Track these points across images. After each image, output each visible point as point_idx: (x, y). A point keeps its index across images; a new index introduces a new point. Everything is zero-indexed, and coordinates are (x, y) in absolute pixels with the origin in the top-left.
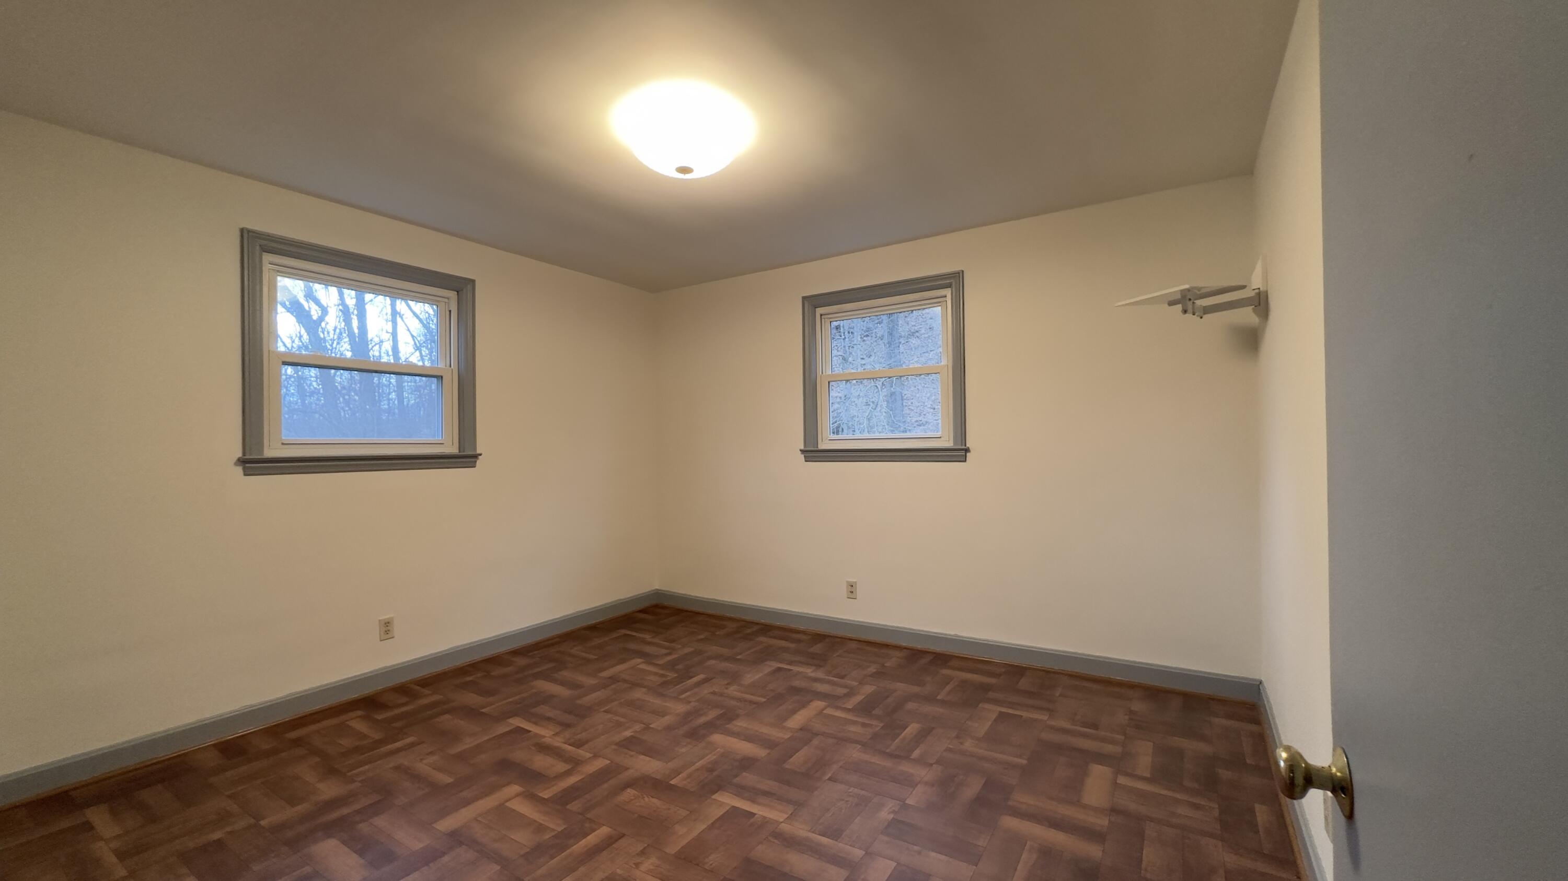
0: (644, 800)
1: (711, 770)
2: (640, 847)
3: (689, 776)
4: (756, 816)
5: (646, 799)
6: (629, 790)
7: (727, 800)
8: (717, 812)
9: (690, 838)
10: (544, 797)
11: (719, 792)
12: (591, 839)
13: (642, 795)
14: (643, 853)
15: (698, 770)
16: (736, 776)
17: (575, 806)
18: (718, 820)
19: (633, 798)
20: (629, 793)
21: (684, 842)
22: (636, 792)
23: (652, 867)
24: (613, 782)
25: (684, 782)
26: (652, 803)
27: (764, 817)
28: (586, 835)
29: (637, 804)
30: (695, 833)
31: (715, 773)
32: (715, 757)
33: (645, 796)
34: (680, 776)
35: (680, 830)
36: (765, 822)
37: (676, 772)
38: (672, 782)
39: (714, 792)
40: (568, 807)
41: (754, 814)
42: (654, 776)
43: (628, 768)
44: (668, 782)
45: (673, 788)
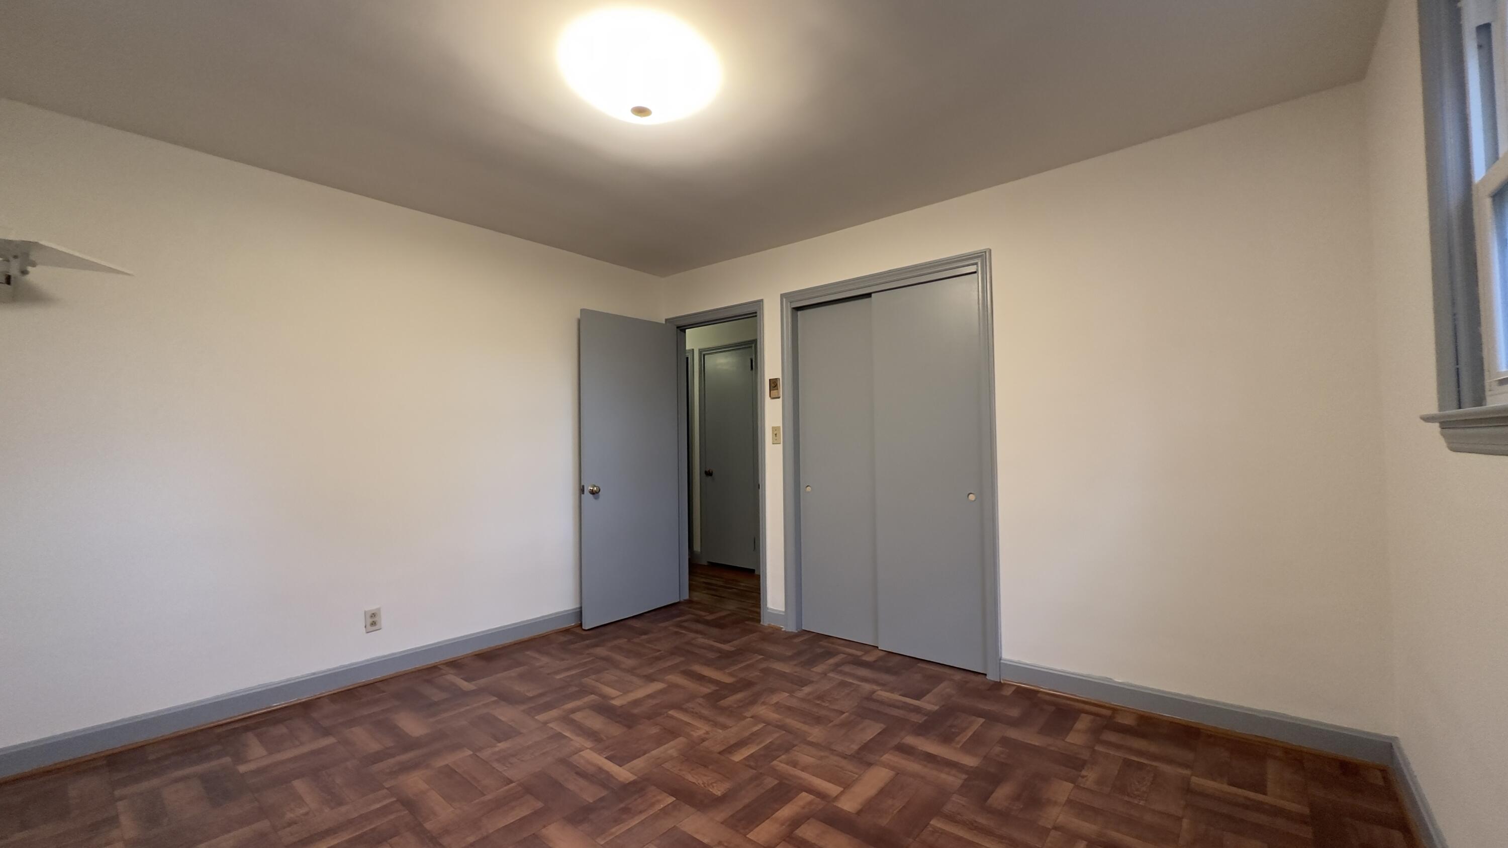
0: (703, 781)
1: (626, 810)
2: (706, 744)
3: (652, 805)
4: (605, 756)
5: (701, 782)
6: (719, 793)
7: (623, 773)
8: (639, 763)
9: (666, 746)
10: (806, 794)
11: (627, 782)
12: (745, 752)
13: (705, 786)
14: (703, 740)
15: (641, 812)
16: (602, 799)
17: (770, 782)
18: (639, 757)
19: (714, 785)
20: (719, 791)
21: (672, 743)
22: (711, 790)
23: (697, 731)
24: (739, 805)
25: (659, 798)
26: (696, 778)
27: (600, 755)
28: (751, 756)
29: (709, 778)
30: (662, 749)
31: (622, 805)
32: (613, 830)
33: (702, 786)
34: (662, 806)
35: (673, 752)
36: (600, 752)
37: (665, 812)
38: (671, 799)
39: (634, 783)
40: (776, 782)
41: (606, 758)
42: (692, 810)
43: (722, 823)
44: (677, 799)
45: (673, 793)
